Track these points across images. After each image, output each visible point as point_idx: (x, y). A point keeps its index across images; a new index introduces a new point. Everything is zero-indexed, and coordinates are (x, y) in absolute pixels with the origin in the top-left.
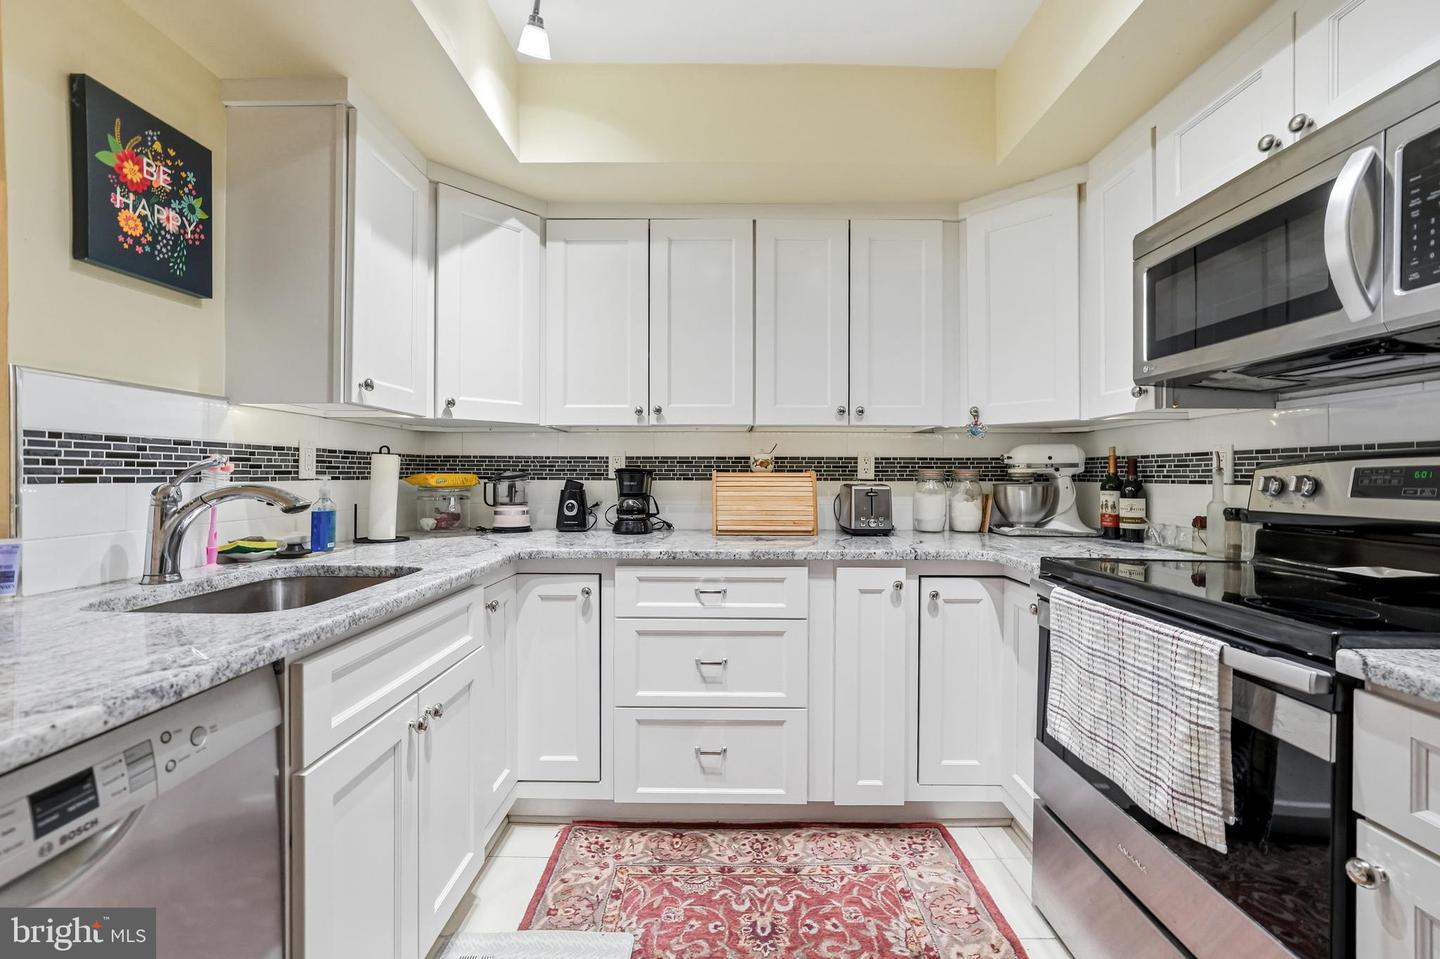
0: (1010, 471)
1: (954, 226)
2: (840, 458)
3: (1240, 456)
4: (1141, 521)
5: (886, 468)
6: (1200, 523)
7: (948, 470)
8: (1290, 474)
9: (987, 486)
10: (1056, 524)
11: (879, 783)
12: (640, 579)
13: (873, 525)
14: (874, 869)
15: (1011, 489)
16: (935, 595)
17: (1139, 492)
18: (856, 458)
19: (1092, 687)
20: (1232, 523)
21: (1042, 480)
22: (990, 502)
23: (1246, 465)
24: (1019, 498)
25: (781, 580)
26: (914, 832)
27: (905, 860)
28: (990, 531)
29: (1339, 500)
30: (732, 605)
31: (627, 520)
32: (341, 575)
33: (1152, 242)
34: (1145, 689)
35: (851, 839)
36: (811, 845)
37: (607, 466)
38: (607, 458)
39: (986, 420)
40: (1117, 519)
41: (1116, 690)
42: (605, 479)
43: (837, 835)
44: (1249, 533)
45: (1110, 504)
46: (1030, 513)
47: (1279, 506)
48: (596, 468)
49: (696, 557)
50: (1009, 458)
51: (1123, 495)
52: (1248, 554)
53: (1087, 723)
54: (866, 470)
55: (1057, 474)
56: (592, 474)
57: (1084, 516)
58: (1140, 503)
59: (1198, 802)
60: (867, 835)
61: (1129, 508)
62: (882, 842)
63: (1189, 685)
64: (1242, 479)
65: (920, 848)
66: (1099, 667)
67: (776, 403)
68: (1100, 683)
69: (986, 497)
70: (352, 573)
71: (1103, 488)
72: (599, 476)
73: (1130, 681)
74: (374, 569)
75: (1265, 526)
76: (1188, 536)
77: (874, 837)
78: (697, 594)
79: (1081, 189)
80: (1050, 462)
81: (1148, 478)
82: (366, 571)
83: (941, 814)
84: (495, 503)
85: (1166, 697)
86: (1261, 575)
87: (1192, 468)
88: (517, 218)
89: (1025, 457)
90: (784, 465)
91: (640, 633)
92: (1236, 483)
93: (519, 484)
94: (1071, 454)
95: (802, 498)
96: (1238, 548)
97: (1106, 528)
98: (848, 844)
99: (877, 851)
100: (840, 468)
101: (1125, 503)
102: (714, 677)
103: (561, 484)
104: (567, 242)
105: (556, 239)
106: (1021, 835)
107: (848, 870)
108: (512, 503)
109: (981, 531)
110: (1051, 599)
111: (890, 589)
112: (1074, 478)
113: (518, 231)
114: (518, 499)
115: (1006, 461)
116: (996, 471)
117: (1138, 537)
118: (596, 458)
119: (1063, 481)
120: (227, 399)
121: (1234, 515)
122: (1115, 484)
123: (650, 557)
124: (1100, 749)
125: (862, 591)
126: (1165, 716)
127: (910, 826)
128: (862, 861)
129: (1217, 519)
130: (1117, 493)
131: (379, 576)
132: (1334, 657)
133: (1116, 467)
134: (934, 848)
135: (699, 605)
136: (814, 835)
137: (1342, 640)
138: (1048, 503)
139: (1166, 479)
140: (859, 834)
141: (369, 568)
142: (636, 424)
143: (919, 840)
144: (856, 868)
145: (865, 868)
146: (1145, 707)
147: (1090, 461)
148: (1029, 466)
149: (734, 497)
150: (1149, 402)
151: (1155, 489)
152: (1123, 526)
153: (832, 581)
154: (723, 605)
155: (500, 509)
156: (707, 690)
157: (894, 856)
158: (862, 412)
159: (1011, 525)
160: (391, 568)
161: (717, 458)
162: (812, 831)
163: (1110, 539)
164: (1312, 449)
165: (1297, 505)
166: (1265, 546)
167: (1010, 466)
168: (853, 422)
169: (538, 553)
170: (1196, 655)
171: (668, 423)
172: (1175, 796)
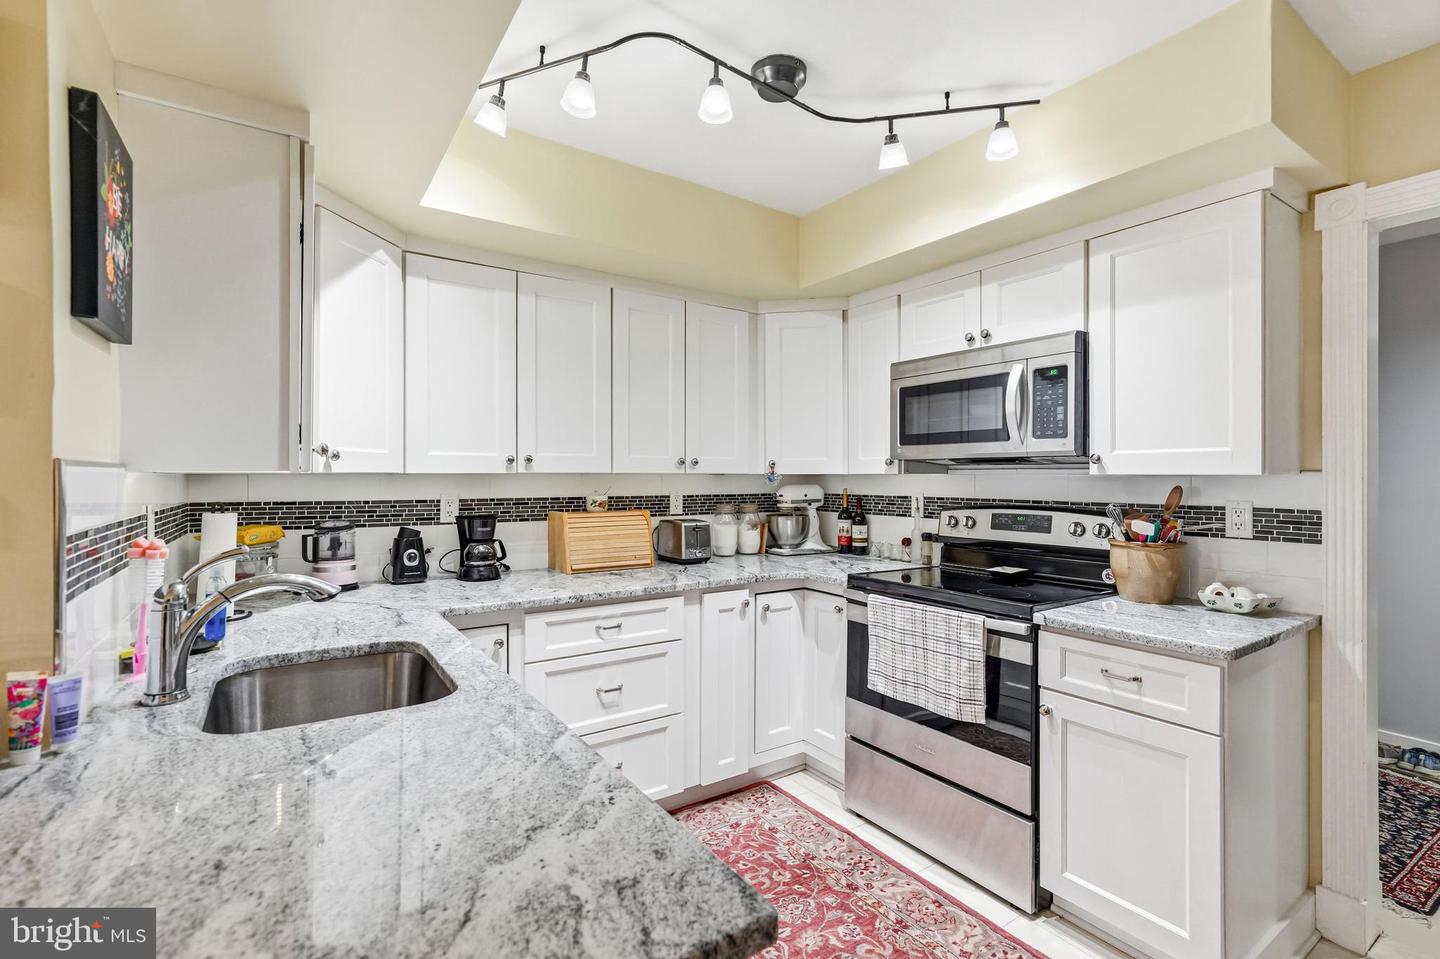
0: (779, 505)
1: (755, 316)
2: (656, 497)
3: (928, 500)
4: (866, 540)
5: (691, 503)
6: (907, 542)
7: (737, 503)
8: (961, 515)
9: (763, 515)
10: (810, 545)
11: (732, 759)
12: (549, 624)
13: (699, 555)
14: (744, 823)
15: (781, 520)
16: (767, 608)
17: (863, 522)
18: (669, 497)
19: (903, 653)
20: (926, 542)
21: (799, 512)
22: (766, 530)
23: (934, 507)
24: (786, 526)
25: (664, 610)
26: (753, 790)
27: (759, 810)
28: (766, 552)
29: (984, 531)
30: (625, 637)
31: (479, 566)
32: (302, 661)
33: (905, 372)
34: (942, 647)
35: (715, 809)
36: (691, 823)
37: (438, 510)
38: (439, 501)
39: (780, 470)
40: (850, 539)
41: (920, 651)
42: (435, 524)
43: (704, 811)
44: (937, 549)
45: (845, 529)
46: (793, 537)
47: (954, 533)
48: (429, 512)
49: (600, 598)
50: (781, 496)
51: (854, 523)
52: (936, 560)
53: (899, 675)
54: (676, 507)
55: (809, 507)
56: (422, 519)
57: (824, 538)
58: (864, 528)
59: (971, 701)
60: (724, 804)
61: (858, 532)
62: (737, 804)
63: (968, 641)
64: (929, 515)
65: (763, 800)
66: (908, 640)
67: (629, 454)
68: (909, 650)
69: (763, 526)
70: (315, 658)
71: (840, 518)
72: (432, 519)
73: (931, 645)
74: (343, 650)
75: (945, 544)
76: (898, 550)
77: (729, 803)
78: (597, 631)
79: (845, 313)
80: (805, 498)
81: (869, 511)
82: (334, 654)
83: (763, 774)
84: (316, 559)
85: (954, 650)
86: (944, 574)
87: (898, 506)
88: (384, 250)
89: (789, 496)
90: (617, 504)
91: (548, 674)
92: (925, 517)
93: (344, 536)
94: (816, 492)
95: (636, 533)
96: (929, 558)
97: (842, 546)
98: (716, 814)
99: (738, 811)
100: (658, 505)
101: (856, 528)
102: (612, 702)
103: (395, 531)
104: (429, 279)
105: (418, 274)
106: (817, 773)
107: (728, 830)
108: (334, 558)
109: (760, 552)
110: (869, 603)
111: (738, 606)
112: (818, 509)
113: (384, 263)
114: (342, 552)
115: (779, 498)
116: (768, 504)
117: (864, 551)
118: (426, 501)
119: (812, 513)
120: (122, 465)
121: (927, 537)
122: (845, 514)
123: (561, 602)
124: (910, 690)
125: (721, 611)
126: (954, 661)
127: (748, 788)
128: (733, 821)
129: (917, 540)
130: (849, 521)
131: (350, 657)
132: (1032, 617)
133: (848, 502)
134: (771, 797)
135: (600, 640)
136: (689, 815)
137: (1035, 609)
138: (803, 530)
139: (880, 512)
140: (718, 804)
141: (337, 650)
142: (505, 472)
143: (759, 795)
144: (731, 826)
145: (737, 825)
146: (941, 658)
147: (827, 496)
148: (793, 502)
149: (582, 535)
150: (895, 469)
151: (872, 518)
152: (854, 544)
153: (698, 606)
154: (620, 637)
155: (321, 565)
156: (608, 714)
157: (750, 810)
158: (697, 463)
159: (780, 547)
160: (365, 645)
161: (552, 499)
162: (685, 813)
163: (845, 553)
164: (967, 499)
165: (962, 533)
166: (947, 556)
167: (778, 502)
168: (688, 471)
169: (451, 611)
170: (972, 625)
171: (536, 471)
172: (961, 701)
